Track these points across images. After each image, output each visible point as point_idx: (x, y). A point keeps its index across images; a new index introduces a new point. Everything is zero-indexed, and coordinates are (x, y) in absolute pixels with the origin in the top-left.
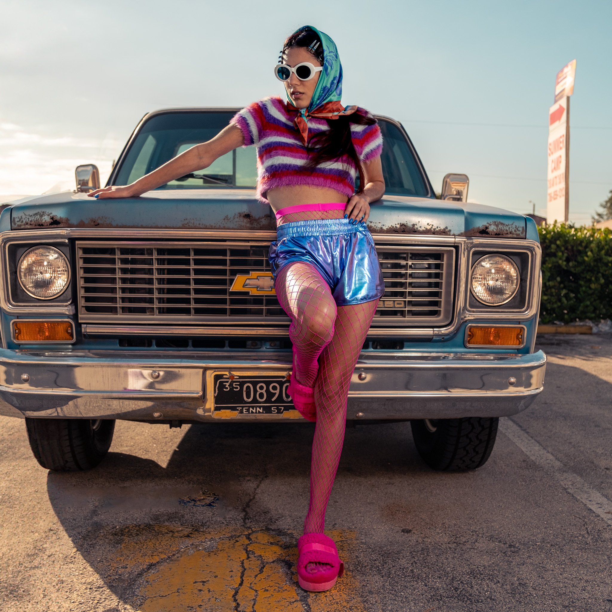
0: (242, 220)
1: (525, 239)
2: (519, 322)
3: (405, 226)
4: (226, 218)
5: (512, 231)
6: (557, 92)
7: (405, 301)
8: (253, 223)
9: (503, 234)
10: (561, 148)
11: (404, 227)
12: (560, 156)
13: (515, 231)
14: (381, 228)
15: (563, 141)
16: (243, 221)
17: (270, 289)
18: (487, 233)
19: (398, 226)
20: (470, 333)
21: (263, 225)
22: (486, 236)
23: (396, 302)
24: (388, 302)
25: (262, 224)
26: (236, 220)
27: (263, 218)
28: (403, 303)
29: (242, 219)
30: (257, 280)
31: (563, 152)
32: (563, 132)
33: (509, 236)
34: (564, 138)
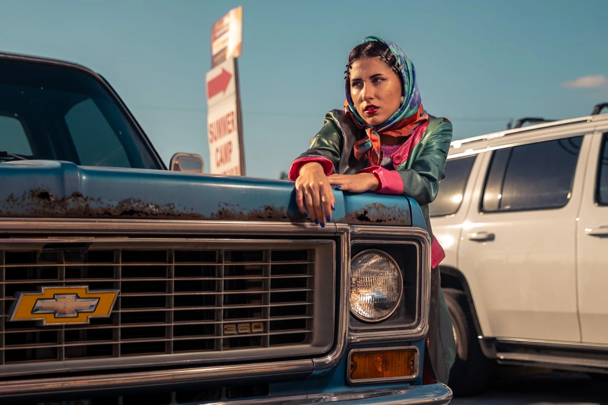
0: (36, 202)
1: (411, 226)
2: (409, 341)
3: (271, 209)
4: (11, 198)
5: (395, 217)
6: (215, 51)
7: (265, 323)
8: (55, 206)
9: (385, 221)
10: (230, 131)
11: (269, 211)
12: (230, 143)
13: (399, 216)
14: (241, 213)
15: (233, 121)
16: (39, 204)
17: (76, 315)
18: (367, 219)
19: (263, 210)
20: (352, 363)
21: (72, 210)
22: (367, 223)
23: (253, 325)
24: (243, 325)
25: (69, 208)
26: (27, 201)
27: (70, 198)
28: (262, 325)
29: (36, 200)
30: (54, 300)
31: (233, 137)
32: (232, 107)
33: (393, 222)
34: (235, 117)
